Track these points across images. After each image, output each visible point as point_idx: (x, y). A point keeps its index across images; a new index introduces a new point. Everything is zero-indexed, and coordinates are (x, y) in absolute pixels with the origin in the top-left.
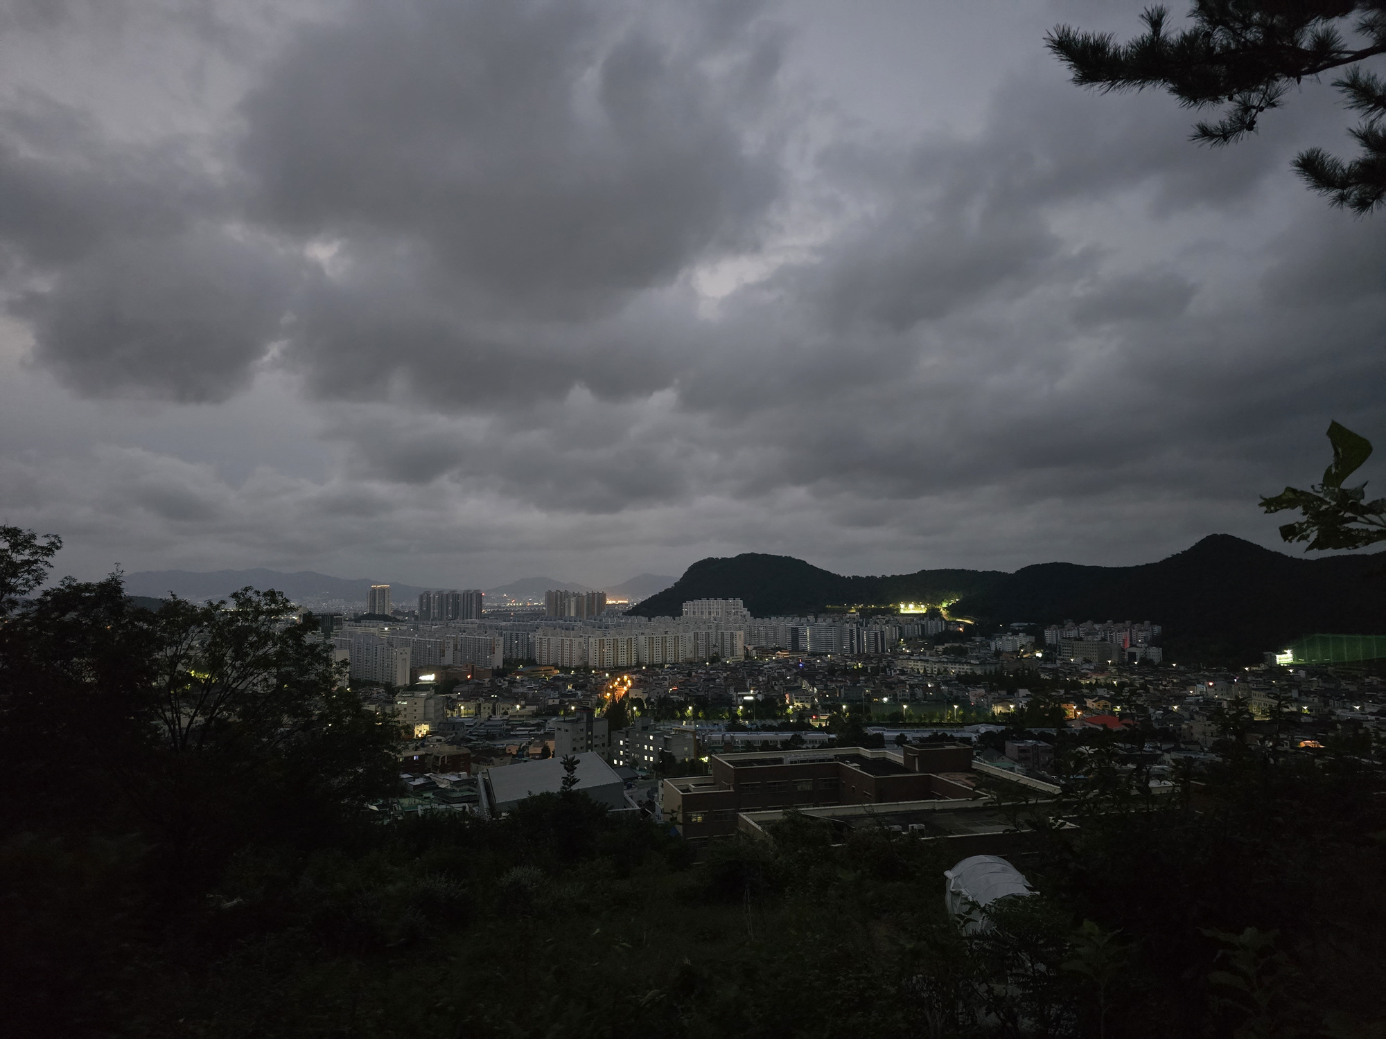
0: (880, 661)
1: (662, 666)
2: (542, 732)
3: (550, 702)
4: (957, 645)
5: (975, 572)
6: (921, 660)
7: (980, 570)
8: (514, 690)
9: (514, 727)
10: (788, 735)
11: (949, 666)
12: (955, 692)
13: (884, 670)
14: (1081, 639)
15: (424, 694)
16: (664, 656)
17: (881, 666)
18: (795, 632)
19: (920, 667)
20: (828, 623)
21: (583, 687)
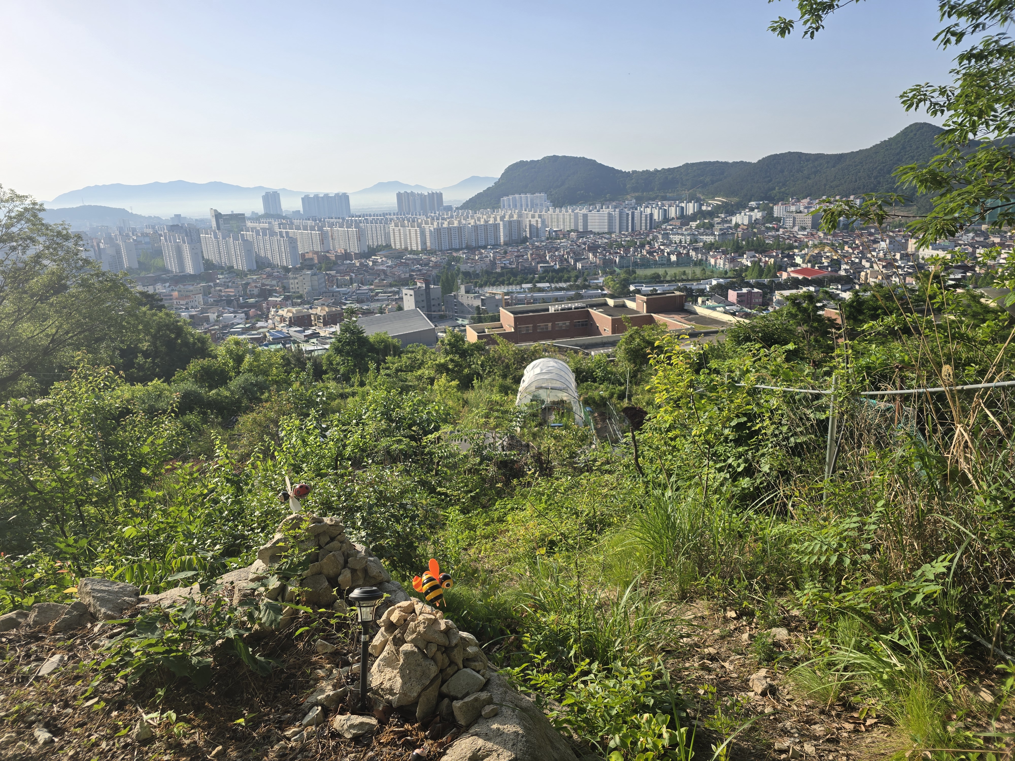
0: (648, 236)
1: (485, 247)
2: (397, 297)
3: (403, 276)
4: (706, 221)
5: (726, 163)
6: (678, 234)
7: (731, 161)
8: (376, 268)
9: (377, 294)
10: (573, 293)
11: (699, 237)
12: (700, 256)
13: (649, 243)
14: (800, 212)
15: (309, 272)
16: (486, 239)
17: (648, 239)
18: (585, 216)
19: (678, 238)
20: (611, 210)
21: (427, 264)
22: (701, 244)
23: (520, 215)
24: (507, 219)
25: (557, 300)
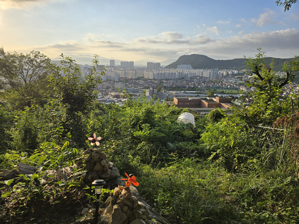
1: (171, 79)
3: (146, 86)
4: (240, 76)
8: (139, 83)
9: (139, 91)
11: (237, 81)
12: (237, 87)
13: (221, 82)
15: (120, 83)
16: (172, 77)
17: (221, 81)
19: (231, 81)
20: (210, 71)
21: (154, 83)
22: (238, 83)
23: (183, 71)
24: (178, 71)
25: (191, 96)
